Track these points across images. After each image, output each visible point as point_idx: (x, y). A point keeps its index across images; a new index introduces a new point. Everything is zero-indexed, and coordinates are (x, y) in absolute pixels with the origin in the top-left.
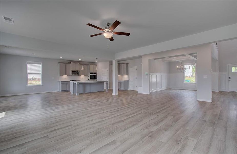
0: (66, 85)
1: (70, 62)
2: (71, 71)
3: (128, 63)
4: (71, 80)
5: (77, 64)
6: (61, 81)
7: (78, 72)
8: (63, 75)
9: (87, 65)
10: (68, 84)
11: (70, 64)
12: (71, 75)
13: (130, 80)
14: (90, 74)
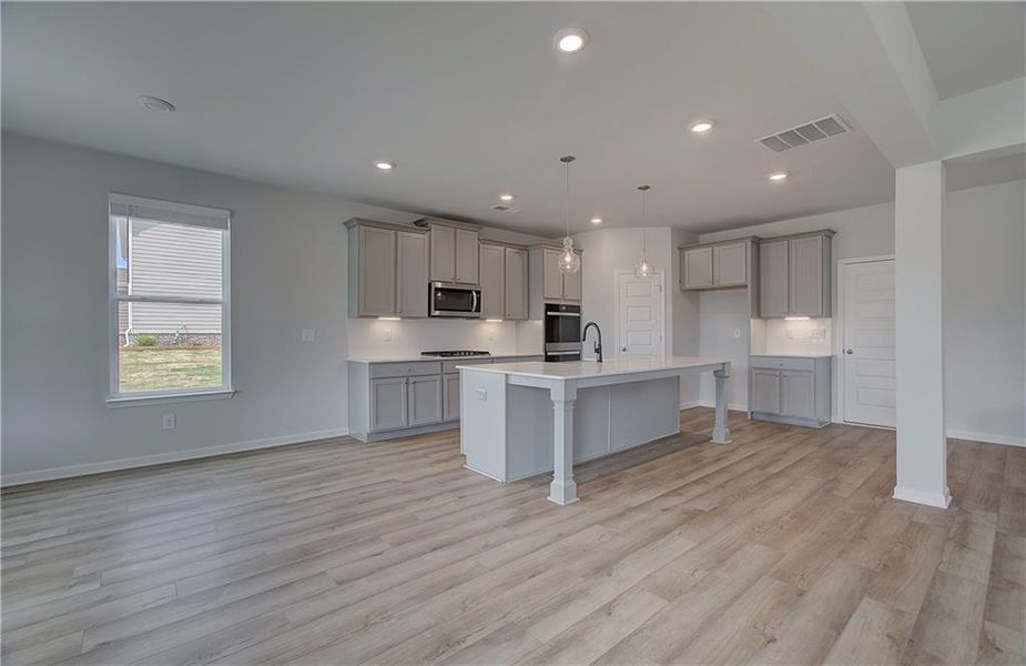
0: (403, 387)
1: (421, 224)
2: (430, 285)
3: (830, 234)
4: (423, 353)
5: (468, 238)
6: (371, 364)
7: (470, 292)
8: (377, 317)
9: (525, 248)
10: (415, 379)
11: (426, 237)
12: (427, 315)
13: (850, 352)
14: (543, 308)
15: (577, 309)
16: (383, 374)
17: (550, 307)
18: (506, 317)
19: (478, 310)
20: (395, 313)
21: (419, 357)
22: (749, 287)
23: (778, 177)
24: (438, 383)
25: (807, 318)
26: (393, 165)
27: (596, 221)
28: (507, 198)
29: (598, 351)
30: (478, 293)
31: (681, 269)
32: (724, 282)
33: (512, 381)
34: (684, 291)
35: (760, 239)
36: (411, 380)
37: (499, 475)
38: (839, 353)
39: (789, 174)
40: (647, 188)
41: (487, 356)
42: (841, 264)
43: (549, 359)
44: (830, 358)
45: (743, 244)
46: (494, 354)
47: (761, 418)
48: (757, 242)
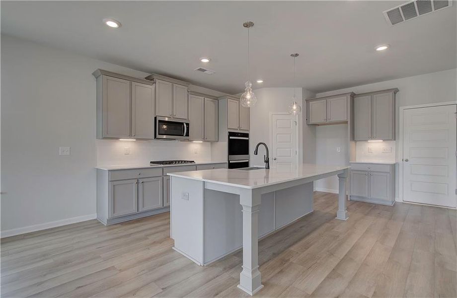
0: (134, 186)
1: (150, 79)
2: (155, 118)
3: (396, 91)
4: (151, 162)
5: (181, 90)
6: (109, 171)
7: (183, 124)
8: (118, 138)
9: (216, 99)
10: (144, 180)
11: (153, 87)
12: (153, 138)
13: (407, 161)
14: (227, 134)
15: (247, 135)
16: (118, 178)
17: (231, 134)
18: (205, 139)
19: (187, 135)
20: (130, 136)
21: (148, 165)
22: (349, 122)
23: (382, 48)
24: (160, 182)
25: (382, 141)
26: (120, 25)
27: (260, 82)
28: (205, 61)
29: (267, 162)
30: (188, 124)
31: (307, 113)
32: (334, 120)
33: (208, 187)
34: (309, 125)
35: (355, 94)
36: (141, 181)
37: (199, 260)
38: (400, 161)
39: (390, 46)
40: (297, 55)
41: (193, 164)
42: (401, 109)
43: (232, 166)
44: (395, 164)
45: (346, 97)
46: (197, 162)
47: (355, 199)
48: (353, 96)
